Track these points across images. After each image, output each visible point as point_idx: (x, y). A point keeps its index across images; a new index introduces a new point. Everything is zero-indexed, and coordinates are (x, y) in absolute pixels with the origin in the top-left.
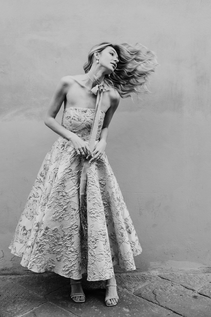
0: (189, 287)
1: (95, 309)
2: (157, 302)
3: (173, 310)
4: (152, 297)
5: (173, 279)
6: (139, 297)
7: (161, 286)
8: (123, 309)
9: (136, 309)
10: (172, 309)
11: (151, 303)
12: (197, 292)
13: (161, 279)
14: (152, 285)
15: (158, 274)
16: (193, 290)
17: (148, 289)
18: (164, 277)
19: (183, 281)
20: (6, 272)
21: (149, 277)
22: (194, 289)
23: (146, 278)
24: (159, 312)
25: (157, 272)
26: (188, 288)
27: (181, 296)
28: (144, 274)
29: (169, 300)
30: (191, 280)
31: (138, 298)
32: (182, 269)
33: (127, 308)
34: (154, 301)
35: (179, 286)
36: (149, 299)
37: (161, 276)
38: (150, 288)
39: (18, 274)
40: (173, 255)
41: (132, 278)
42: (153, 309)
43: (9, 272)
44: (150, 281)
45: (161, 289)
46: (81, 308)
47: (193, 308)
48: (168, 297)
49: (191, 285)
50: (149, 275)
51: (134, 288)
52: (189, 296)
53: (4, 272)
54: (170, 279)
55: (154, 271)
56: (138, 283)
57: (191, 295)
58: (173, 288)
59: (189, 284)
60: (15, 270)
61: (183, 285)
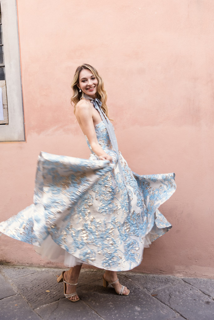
0: (207, 292)
1: (111, 305)
2: (169, 304)
3: (181, 313)
4: (166, 299)
5: (195, 283)
6: (155, 297)
7: (180, 289)
8: (135, 308)
9: (147, 309)
10: (179, 312)
11: (163, 304)
12: (213, 298)
13: (183, 282)
14: (172, 288)
15: (182, 278)
16: (209, 296)
17: (166, 291)
18: (187, 281)
19: (203, 286)
20: (51, 265)
21: (172, 280)
22: (211, 294)
23: (169, 280)
24: (166, 313)
25: (182, 275)
26: (205, 293)
27: (194, 301)
28: (169, 276)
29: (181, 303)
30: (211, 286)
31: (153, 299)
32: (205, 274)
33: (139, 307)
34: (167, 303)
35: (197, 291)
36: (163, 301)
37: (185, 280)
38: (168, 291)
39: (60, 268)
40: (196, 261)
41: (156, 280)
42: (162, 310)
43: (53, 266)
44: (172, 283)
45: (179, 292)
46: (99, 303)
47: (201, 313)
48: (181, 300)
49: (209, 291)
50: (174, 278)
51: (154, 289)
52: (202, 301)
53: (49, 265)
54: (191, 284)
55: (179, 275)
56: (160, 284)
57: (205, 301)
58: (191, 292)
59: (208, 290)
60: (58, 264)
61: (202, 290)
